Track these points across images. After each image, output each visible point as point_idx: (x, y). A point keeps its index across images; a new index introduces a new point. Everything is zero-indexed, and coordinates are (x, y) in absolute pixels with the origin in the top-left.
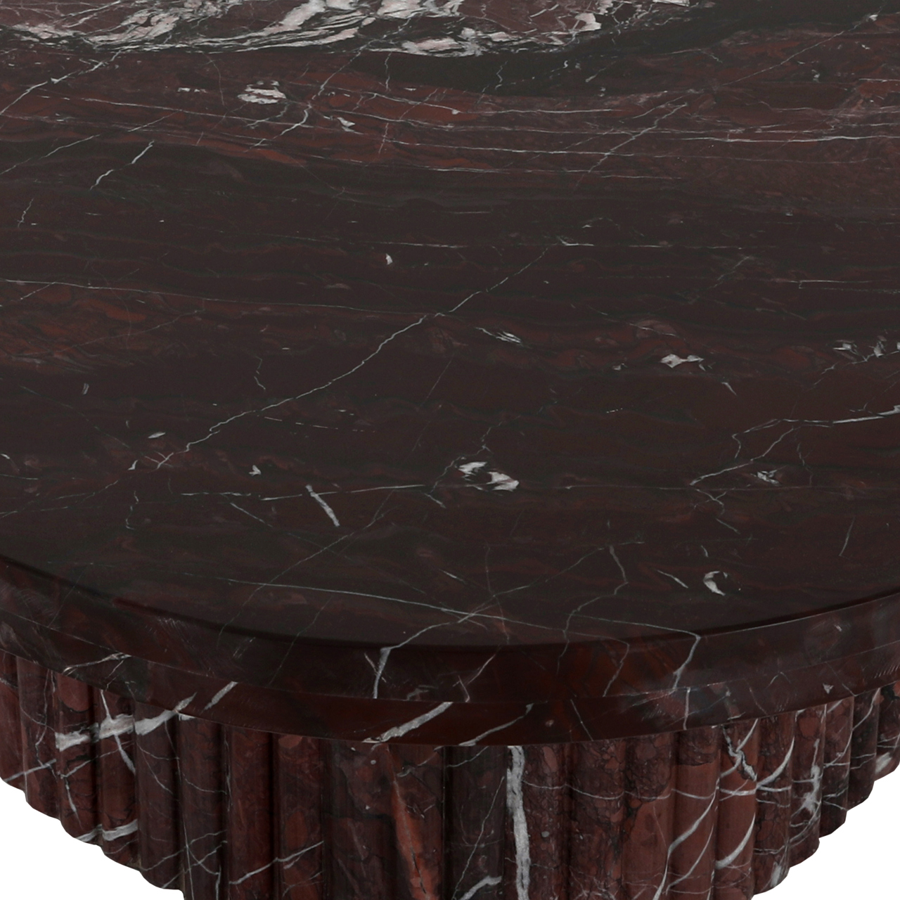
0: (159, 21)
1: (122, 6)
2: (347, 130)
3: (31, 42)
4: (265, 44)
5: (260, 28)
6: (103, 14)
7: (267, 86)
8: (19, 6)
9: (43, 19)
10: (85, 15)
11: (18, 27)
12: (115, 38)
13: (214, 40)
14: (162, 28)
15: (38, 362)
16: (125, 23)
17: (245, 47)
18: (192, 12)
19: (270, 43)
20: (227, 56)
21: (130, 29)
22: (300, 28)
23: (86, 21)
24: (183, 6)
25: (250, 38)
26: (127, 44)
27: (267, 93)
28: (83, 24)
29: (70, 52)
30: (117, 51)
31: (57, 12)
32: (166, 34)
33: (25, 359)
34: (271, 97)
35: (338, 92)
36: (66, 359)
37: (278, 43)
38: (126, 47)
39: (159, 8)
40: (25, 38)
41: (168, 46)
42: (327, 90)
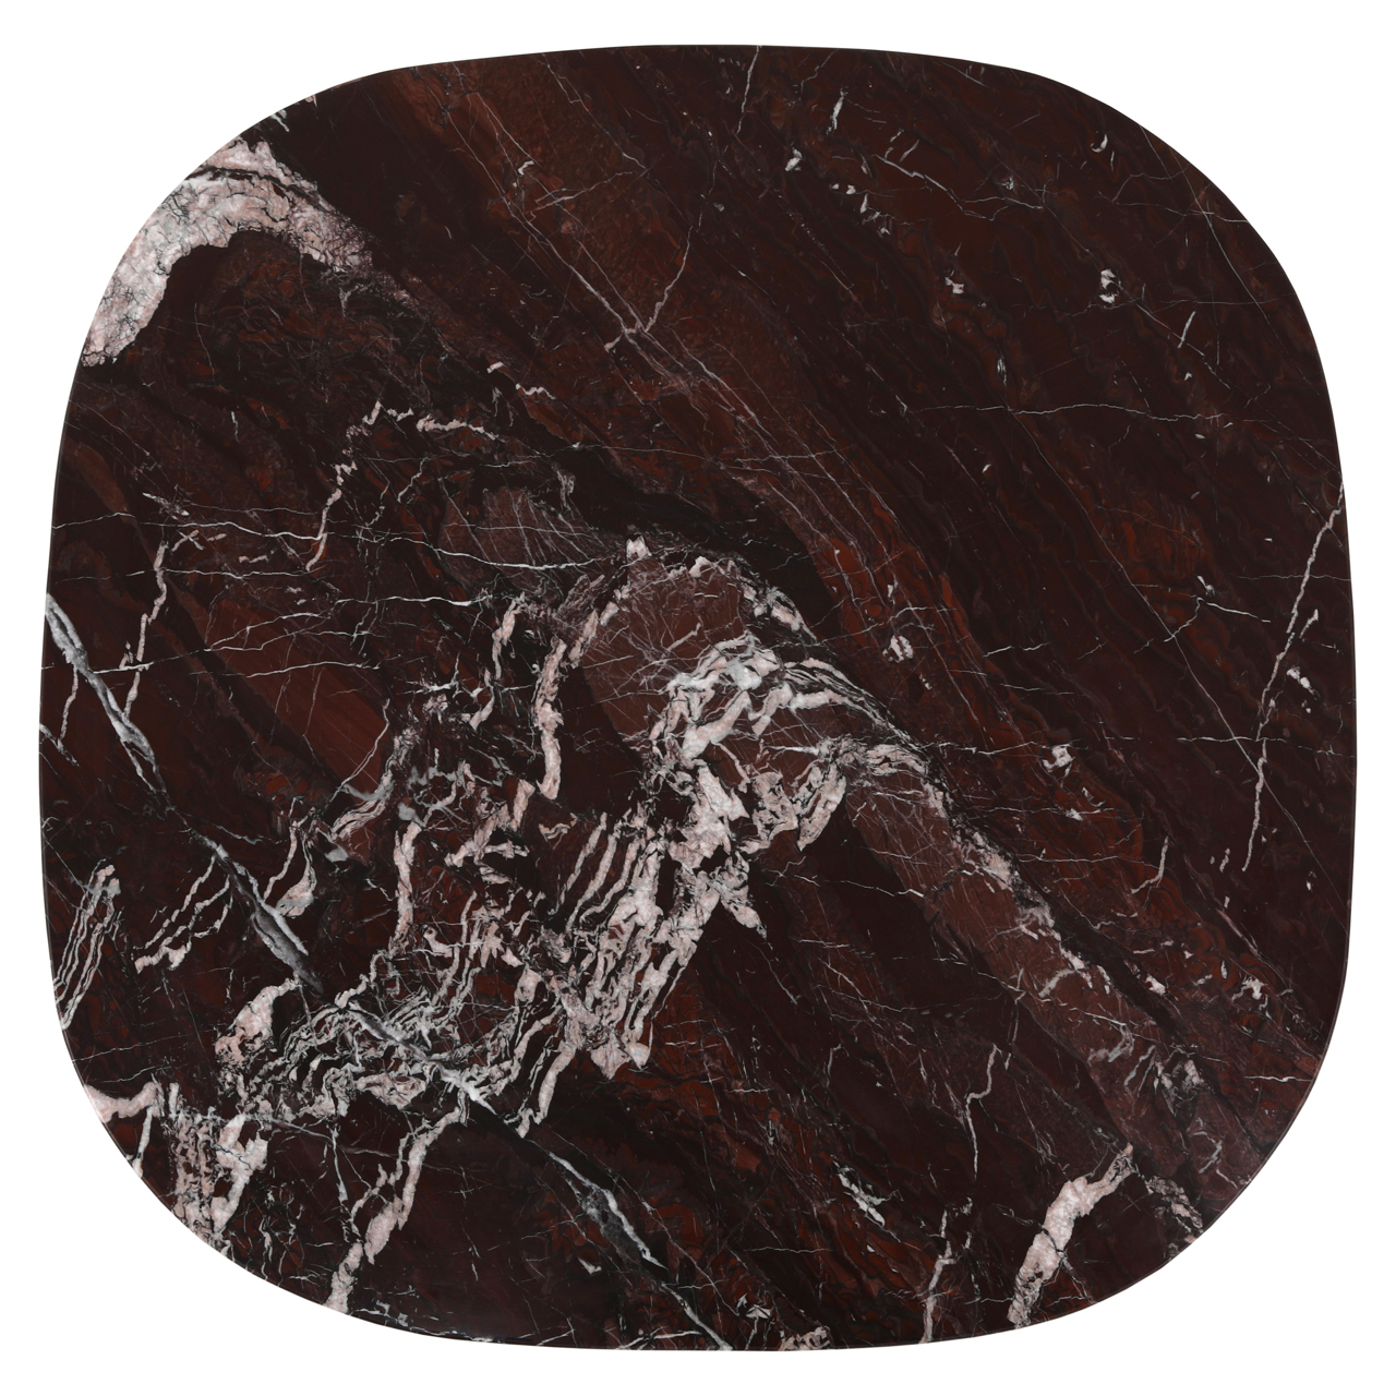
0: (878, 758)
1: (881, 788)
2: (896, 584)
3: (952, 796)
4: (855, 690)
5: (844, 706)
6: (894, 788)
7: (892, 653)
8: (925, 834)
9: (926, 811)
10: (904, 796)
11: (943, 815)
12: (911, 761)
13: (872, 716)
14: (883, 750)
15: (1194, 533)
16: (895, 770)
17: (867, 697)
18: (856, 751)
19: (852, 689)
20: (879, 698)
21: (897, 763)
22: (826, 689)
23: (909, 790)
24: (856, 761)
25: (855, 702)
26: (913, 752)
27: (897, 649)
28: (914, 788)
29: (943, 768)
30: (923, 750)
31: (913, 811)
32: (889, 743)
33: (1198, 540)
34: (899, 643)
35: (866, 617)
36: (1182, 524)
37: (847, 685)
38: (916, 748)
39: (866, 769)
40: (950, 801)
41: (896, 732)
42: (870, 623)
